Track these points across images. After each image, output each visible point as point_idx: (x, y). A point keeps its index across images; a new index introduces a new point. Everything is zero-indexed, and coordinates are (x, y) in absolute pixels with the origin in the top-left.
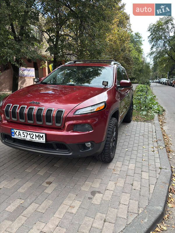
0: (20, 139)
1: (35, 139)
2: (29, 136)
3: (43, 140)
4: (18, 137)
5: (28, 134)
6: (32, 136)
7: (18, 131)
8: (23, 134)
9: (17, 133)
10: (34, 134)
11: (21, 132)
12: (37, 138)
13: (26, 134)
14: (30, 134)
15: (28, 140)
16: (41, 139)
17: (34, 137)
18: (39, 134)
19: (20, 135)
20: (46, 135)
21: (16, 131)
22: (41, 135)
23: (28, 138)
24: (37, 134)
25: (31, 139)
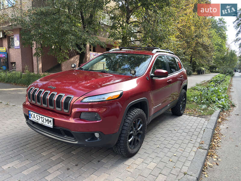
0: (35, 121)
1: (45, 123)
2: (41, 119)
3: (51, 125)
4: (33, 119)
5: (40, 117)
6: (43, 119)
7: (33, 113)
8: (37, 117)
9: (33, 115)
10: (45, 117)
11: (36, 114)
12: (47, 122)
13: (39, 117)
14: (41, 117)
15: (40, 123)
16: (50, 123)
17: (44, 121)
18: (48, 118)
19: (35, 117)
20: (54, 120)
21: (32, 113)
22: (50, 119)
23: (40, 122)
24: (47, 118)
25: (42, 122)
